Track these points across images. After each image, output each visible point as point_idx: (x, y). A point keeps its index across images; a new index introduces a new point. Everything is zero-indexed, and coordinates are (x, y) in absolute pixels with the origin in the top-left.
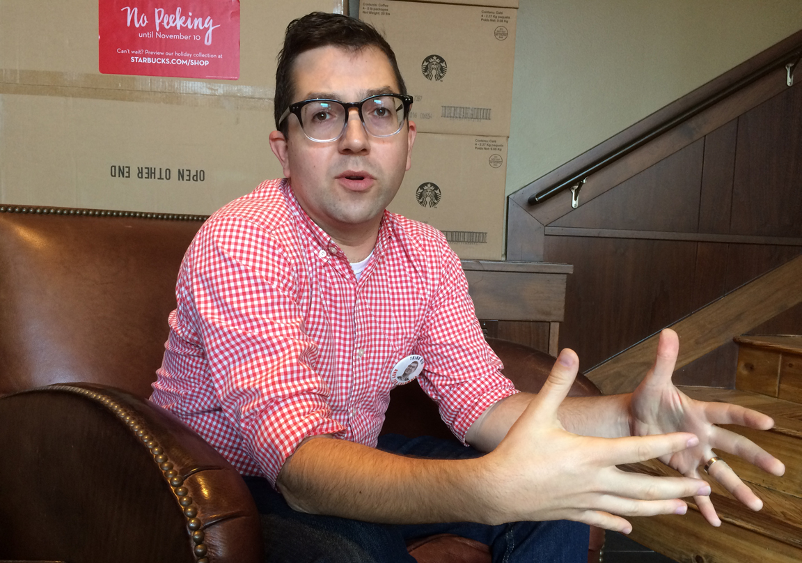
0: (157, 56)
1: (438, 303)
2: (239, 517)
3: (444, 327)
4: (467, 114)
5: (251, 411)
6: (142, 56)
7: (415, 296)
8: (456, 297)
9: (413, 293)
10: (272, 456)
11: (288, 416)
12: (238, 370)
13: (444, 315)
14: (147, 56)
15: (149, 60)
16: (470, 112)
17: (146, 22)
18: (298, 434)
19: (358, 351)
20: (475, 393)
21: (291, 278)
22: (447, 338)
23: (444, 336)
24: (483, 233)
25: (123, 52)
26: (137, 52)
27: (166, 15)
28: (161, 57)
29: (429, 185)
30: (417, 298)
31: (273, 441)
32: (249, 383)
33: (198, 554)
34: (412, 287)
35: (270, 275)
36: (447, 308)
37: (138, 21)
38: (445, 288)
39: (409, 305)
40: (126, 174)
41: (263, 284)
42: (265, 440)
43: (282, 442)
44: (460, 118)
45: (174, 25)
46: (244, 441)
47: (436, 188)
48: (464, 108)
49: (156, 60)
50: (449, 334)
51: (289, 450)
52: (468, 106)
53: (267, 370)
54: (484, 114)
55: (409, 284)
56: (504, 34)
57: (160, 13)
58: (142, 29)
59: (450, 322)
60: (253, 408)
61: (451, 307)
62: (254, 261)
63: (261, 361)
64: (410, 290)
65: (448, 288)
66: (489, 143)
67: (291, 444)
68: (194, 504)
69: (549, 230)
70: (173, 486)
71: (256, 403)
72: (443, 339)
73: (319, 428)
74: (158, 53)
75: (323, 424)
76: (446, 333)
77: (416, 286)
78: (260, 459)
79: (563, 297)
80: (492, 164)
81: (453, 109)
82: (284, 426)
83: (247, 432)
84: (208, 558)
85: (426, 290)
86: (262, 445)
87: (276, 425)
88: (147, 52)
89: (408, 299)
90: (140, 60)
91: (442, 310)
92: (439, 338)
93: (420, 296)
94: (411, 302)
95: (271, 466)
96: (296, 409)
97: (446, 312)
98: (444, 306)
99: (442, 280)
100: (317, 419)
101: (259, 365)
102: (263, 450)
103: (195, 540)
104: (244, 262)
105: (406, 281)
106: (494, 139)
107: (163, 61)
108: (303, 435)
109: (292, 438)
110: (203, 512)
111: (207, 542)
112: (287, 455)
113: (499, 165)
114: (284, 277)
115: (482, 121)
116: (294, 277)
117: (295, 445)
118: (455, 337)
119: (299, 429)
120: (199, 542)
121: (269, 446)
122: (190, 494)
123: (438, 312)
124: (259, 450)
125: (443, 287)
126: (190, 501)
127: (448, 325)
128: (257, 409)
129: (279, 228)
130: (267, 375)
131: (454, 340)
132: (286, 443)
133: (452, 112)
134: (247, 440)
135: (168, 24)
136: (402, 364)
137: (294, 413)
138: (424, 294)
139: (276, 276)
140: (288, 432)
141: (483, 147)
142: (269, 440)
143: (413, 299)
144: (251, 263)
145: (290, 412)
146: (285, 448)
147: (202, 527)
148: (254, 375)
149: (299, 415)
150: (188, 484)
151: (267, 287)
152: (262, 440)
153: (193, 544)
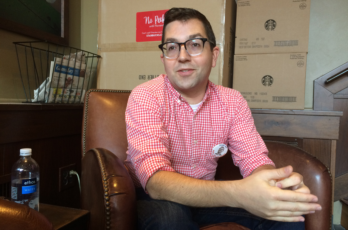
0: (155, 34)
1: (235, 123)
2: (124, 194)
3: (237, 134)
4: (286, 44)
5: (139, 159)
6: (150, 34)
7: (223, 119)
8: (243, 121)
9: (222, 118)
10: (144, 177)
11: (152, 162)
12: (134, 143)
13: (237, 128)
14: (152, 34)
15: (153, 35)
16: (288, 43)
17: (152, 21)
18: (155, 169)
19: (194, 141)
20: (249, 163)
21: (159, 110)
22: (239, 138)
23: (237, 138)
24: (294, 97)
25: (144, 33)
26: (148, 33)
27: (159, 18)
28: (157, 34)
29: (268, 77)
30: (224, 120)
31: (145, 171)
32: (138, 148)
33: (106, 205)
34: (222, 116)
35: (150, 108)
36: (239, 125)
37: (149, 22)
38: (238, 116)
39: (220, 123)
40: (144, 78)
41: (146, 111)
42: (143, 170)
43: (148, 171)
44: (283, 46)
45: (161, 21)
46: (136, 171)
47: (271, 77)
48: (285, 41)
49: (155, 35)
50: (239, 137)
51: (150, 174)
52: (286, 40)
53: (145, 143)
54: (295, 43)
55: (220, 114)
56: (305, 7)
57: (156, 17)
58: (151, 24)
59: (240, 131)
60: (139, 157)
61: (241, 125)
62: (144, 102)
63: (143, 139)
64: (221, 117)
65: (239, 116)
66: (297, 56)
67: (151, 172)
68: (108, 188)
69: (336, 96)
70: (104, 180)
71: (140, 156)
72: (237, 139)
73: (163, 168)
74: (156, 33)
75: (165, 166)
76: (238, 136)
77: (224, 115)
78: (141, 178)
79: (338, 127)
80: (299, 65)
81: (279, 42)
82: (150, 165)
83: (137, 167)
84: (110, 207)
85: (228, 117)
86: (141, 172)
87: (147, 165)
88: (152, 32)
89: (220, 121)
90: (150, 36)
91: (236, 126)
92: (235, 138)
93: (225, 119)
94: (221, 122)
95: (144, 181)
96: (156, 160)
97: (238, 127)
98: (237, 125)
99: (236, 113)
100: (163, 164)
101: (142, 141)
102: (142, 174)
103: (106, 200)
104: (141, 103)
105: (219, 113)
106: (299, 54)
107: (157, 35)
108: (156, 169)
109: (152, 170)
110: (110, 191)
111: (110, 201)
112: (149, 176)
113: (302, 65)
114: (155, 109)
115: (294, 46)
116: (160, 110)
117: (153, 173)
118: (242, 138)
119: (155, 167)
120: (107, 201)
121: (144, 173)
122: (108, 184)
123: (235, 127)
124: (140, 174)
125: (236, 116)
126: (108, 186)
127: (239, 133)
128: (141, 158)
129: (157, 91)
130: (145, 145)
131: (241, 139)
132: (150, 172)
133: (278, 44)
134: (137, 171)
135: (159, 21)
136: (216, 148)
137: (155, 161)
138: (227, 119)
139: (152, 109)
140: (151, 168)
141: (294, 58)
142: (144, 170)
143: (222, 121)
144: (143, 103)
145: (153, 160)
146: (149, 174)
147: (109, 195)
148: (140, 144)
149: (156, 162)
150: (109, 180)
151: (148, 112)
152: (142, 170)
153: (105, 201)
